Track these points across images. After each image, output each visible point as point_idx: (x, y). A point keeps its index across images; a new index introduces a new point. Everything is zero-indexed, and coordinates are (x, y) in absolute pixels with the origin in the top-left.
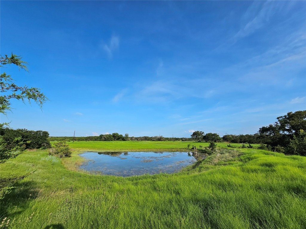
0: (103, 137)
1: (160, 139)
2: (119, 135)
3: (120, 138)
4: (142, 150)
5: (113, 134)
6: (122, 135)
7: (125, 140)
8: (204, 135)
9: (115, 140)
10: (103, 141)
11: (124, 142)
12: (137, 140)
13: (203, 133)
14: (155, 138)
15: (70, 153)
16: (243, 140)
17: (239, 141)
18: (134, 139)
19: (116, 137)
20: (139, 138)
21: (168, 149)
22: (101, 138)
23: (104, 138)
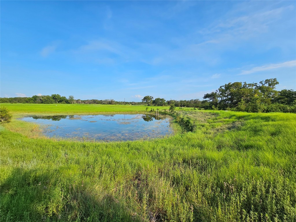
0: (38, 98)
1: (111, 103)
2: (61, 97)
3: (62, 100)
4: (101, 113)
5: (52, 95)
6: (65, 97)
7: (69, 103)
8: (153, 100)
9: (56, 103)
10: (39, 103)
11: (69, 105)
12: (85, 103)
13: (152, 98)
14: (106, 101)
15: (10, 117)
16: (182, 105)
17: (180, 105)
18: (80, 101)
19: (57, 99)
20: (86, 101)
21: (128, 111)
22: (35, 100)
23: (40, 100)
